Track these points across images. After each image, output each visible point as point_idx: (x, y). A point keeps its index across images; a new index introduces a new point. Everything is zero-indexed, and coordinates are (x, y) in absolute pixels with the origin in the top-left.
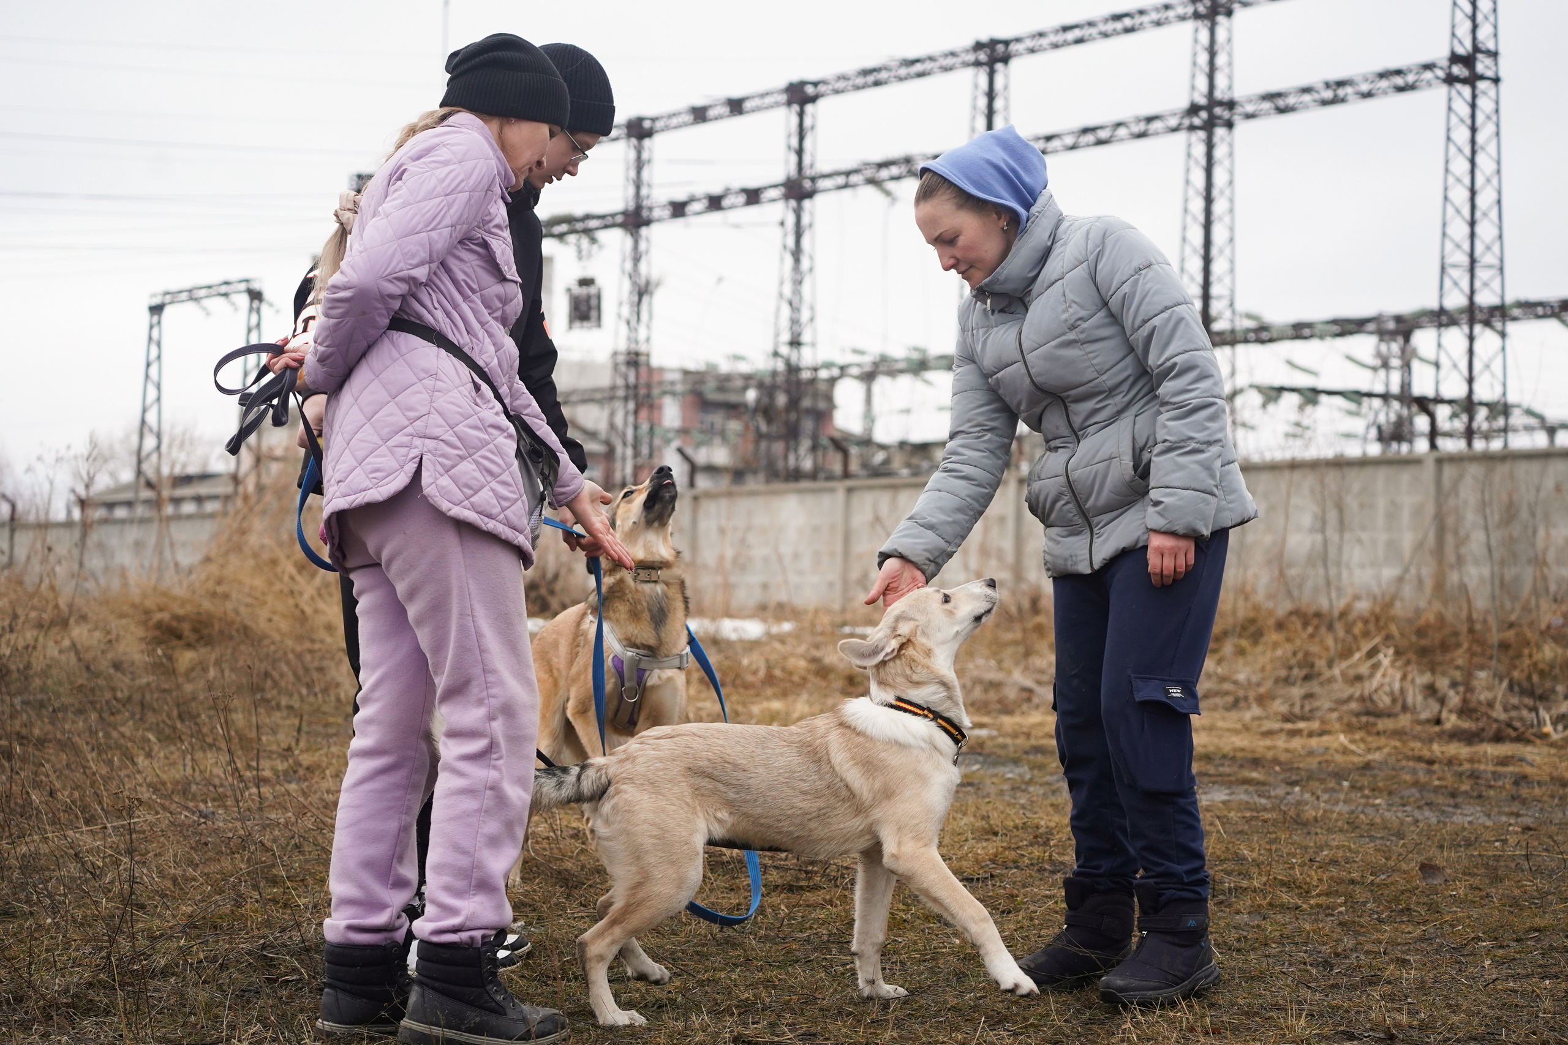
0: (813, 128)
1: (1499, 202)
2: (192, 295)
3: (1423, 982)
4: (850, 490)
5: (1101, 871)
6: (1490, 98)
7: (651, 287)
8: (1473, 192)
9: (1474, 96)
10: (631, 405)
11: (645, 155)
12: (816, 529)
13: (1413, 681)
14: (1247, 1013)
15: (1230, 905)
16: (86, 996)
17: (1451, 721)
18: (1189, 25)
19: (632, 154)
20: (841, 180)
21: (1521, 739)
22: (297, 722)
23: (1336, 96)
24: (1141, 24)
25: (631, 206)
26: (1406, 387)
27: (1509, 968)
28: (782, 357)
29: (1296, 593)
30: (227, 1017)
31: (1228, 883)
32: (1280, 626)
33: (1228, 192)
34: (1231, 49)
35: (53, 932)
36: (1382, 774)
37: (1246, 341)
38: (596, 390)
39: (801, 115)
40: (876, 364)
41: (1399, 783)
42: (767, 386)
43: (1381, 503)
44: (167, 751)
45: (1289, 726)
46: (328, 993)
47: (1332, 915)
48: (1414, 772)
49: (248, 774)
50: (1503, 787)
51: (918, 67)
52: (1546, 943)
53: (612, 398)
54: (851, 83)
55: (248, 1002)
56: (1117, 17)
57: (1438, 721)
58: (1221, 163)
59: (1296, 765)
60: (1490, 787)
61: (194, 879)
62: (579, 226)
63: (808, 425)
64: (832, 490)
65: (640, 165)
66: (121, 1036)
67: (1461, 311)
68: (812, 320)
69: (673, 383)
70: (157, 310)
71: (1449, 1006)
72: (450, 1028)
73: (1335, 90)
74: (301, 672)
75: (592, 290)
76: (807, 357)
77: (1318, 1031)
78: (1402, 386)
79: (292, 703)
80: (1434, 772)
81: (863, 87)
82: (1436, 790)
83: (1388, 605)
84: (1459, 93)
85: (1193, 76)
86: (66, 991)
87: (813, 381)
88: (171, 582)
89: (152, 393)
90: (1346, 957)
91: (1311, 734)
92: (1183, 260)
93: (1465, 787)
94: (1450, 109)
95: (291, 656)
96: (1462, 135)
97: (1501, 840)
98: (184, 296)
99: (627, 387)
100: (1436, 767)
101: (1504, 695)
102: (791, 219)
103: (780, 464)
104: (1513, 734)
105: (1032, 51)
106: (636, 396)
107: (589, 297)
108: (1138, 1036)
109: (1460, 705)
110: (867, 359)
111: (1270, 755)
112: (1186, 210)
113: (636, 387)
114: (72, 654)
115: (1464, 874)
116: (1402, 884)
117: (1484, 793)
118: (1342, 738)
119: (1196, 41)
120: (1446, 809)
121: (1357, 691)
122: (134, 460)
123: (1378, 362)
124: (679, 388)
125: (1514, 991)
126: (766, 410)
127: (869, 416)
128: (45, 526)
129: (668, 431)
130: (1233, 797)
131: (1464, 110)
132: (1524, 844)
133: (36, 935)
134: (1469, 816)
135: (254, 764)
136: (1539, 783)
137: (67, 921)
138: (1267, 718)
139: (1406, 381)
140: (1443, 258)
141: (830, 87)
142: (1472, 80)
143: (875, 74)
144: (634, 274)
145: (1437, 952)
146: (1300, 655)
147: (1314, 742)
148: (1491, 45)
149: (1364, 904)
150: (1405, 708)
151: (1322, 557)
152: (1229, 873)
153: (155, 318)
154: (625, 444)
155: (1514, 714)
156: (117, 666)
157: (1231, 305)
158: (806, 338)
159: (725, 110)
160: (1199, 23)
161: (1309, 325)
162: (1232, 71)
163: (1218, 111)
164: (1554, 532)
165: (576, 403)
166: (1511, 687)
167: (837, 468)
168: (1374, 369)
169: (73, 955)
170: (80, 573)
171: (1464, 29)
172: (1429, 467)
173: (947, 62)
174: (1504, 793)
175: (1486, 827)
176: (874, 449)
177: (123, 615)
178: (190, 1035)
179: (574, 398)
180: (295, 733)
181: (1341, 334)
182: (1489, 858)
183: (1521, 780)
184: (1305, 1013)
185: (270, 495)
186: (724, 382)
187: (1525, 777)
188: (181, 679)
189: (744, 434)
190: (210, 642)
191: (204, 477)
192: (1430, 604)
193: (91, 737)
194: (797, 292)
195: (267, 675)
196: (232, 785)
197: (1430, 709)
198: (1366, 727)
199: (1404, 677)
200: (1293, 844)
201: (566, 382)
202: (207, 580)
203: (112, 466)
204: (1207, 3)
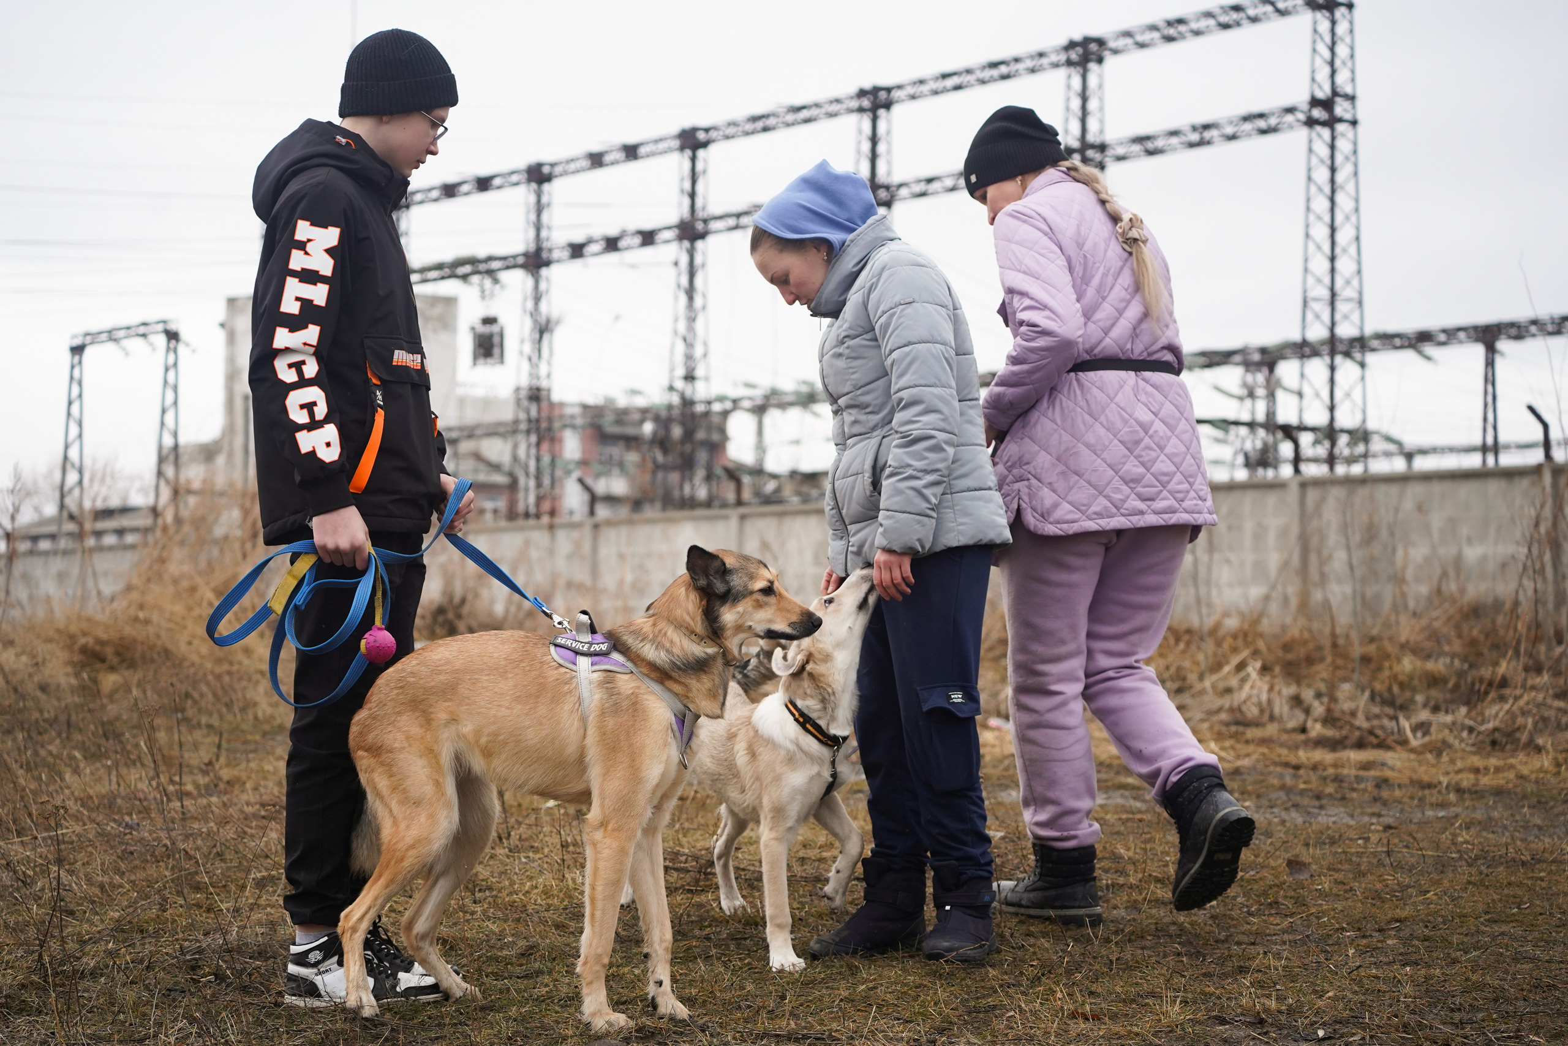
0: (704, 172)
1: (1357, 238)
2: (111, 336)
3: (1290, 970)
4: (743, 518)
5: (896, 852)
6: (1348, 139)
7: (551, 325)
8: (1333, 229)
9: (1333, 138)
10: (533, 438)
11: (545, 199)
13: (1279, 693)
14: (1124, 1001)
16: (19, 997)
17: (1316, 730)
18: (1062, 72)
19: (532, 199)
20: (732, 222)
21: (1382, 745)
22: (217, 740)
23: (1202, 138)
24: (1017, 71)
25: (532, 247)
26: (1271, 416)
27: (1372, 956)
28: (676, 391)
30: (154, 1015)
34: (1102, 94)
36: (1250, 779)
38: (500, 424)
39: (693, 159)
40: (767, 397)
41: (1267, 787)
42: (663, 419)
43: (1249, 526)
44: (93, 768)
48: (1281, 776)
49: (171, 788)
50: (1365, 790)
51: (805, 114)
52: (1406, 933)
53: (515, 432)
54: (740, 129)
55: (174, 1000)
56: (994, 65)
57: (1303, 730)
60: (1354, 790)
61: (121, 886)
62: (482, 267)
63: (702, 456)
64: (726, 518)
65: (539, 208)
66: (53, 1033)
67: (1323, 343)
68: (705, 355)
69: (572, 417)
70: (78, 350)
71: (1315, 992)
73: (1201, 133)
74: (220, 692)
75: (495, 328)
76: (701, 391)
77: (1191, 1017)
78: (1268, 415)
79: (212, 722)
80: (1301, 777)
81: (753, 133)
82: (1302, 793)
83: (1256, 622)
84: (1319, 136)
85: (1067, 121)
87: (707, 414)
88: (92, 607)
89: (74, 430)
90: (1218, 948)
93: (1330, 789)
94: (1310, 150)
95: (210, 677)
96: (1322, 175)
97: (1364, 838)
98: (104, 336)
99: (529, 421)
100: (1302, 772)
101: (1365, 705)
102: (684, 259)
103: (676, 493)
104: (1374, 741)
105: (913, 97)
106: (538, 430)
107: (492, 335)
109: (1324, 714)
110: (758, 393)
113: (538, 421)
115: (1329, 869)
116: (1270, 879)
117: (1348, 796)
119: (1069, 87)
120: (1312, 810)
121: (1226, 702)
122: (57, 495)
123: (1245, 392)
124: (579, 421)
125: (1377, 977)
126: (662, 442)
127: (760, 447)
129: (569, 462)
130: (1110, 802)
131: (1323, 151)
132: (1385, 841)
134: (1333, 817)
135: (177, 779)
136: (1399, 786)
139: (1271, 410)
140: (1305, 291)
141: (721, 133)
142: (1331, 122)
143: (764, 120)
144: (535, 313)
145: (1304, 941)
146: (1172, 670)
148: (1348, 90)
149: (1235, 898)
150: (1272, 718)
151: (1193, 577)
153: (77, 358)
154: (527, 475)
155: (1375, 722)
156: (44, 688)
158: (699, 372)
159: (621, 155)
160: (1072, 70)
162: (1103, 116)
163: (1090, 153)
164: (1412, 551)
166: (1372, 697)
167: (731, 496)
168: (1241, 399)
169: (6, 958)
170: (7, 601)
171: (1324, 73)
172: (1294, 490)
173: (831, 109)
174: (1367, 795)
175: (1349, 827)
176: (766, 478)
177: (48, 640)
178: (119, 1032)
179: (478, 432)
180: (215, 750)
181: (1209, 365)
182: (1352, 854)
183: (1382, 783)
184: (1178, 1000)
185: (187, 528)
186: (622, 416)
187: (1386, 781)
188: (105, 701)
189: (642, 465)
190: (132, 665)
191: (125, 510)
192: (1295, 620)
193: (20, 755)
194: (691, 328)
195: (187, 695)
196: (155, 799)
197: (1296, 719)
198: (1235, 736)
199: (1271, 689)
200: (1167, 843)
201: (471, 417)
202: (129, 607)
203: (35, 500)
204: (1080, 50)
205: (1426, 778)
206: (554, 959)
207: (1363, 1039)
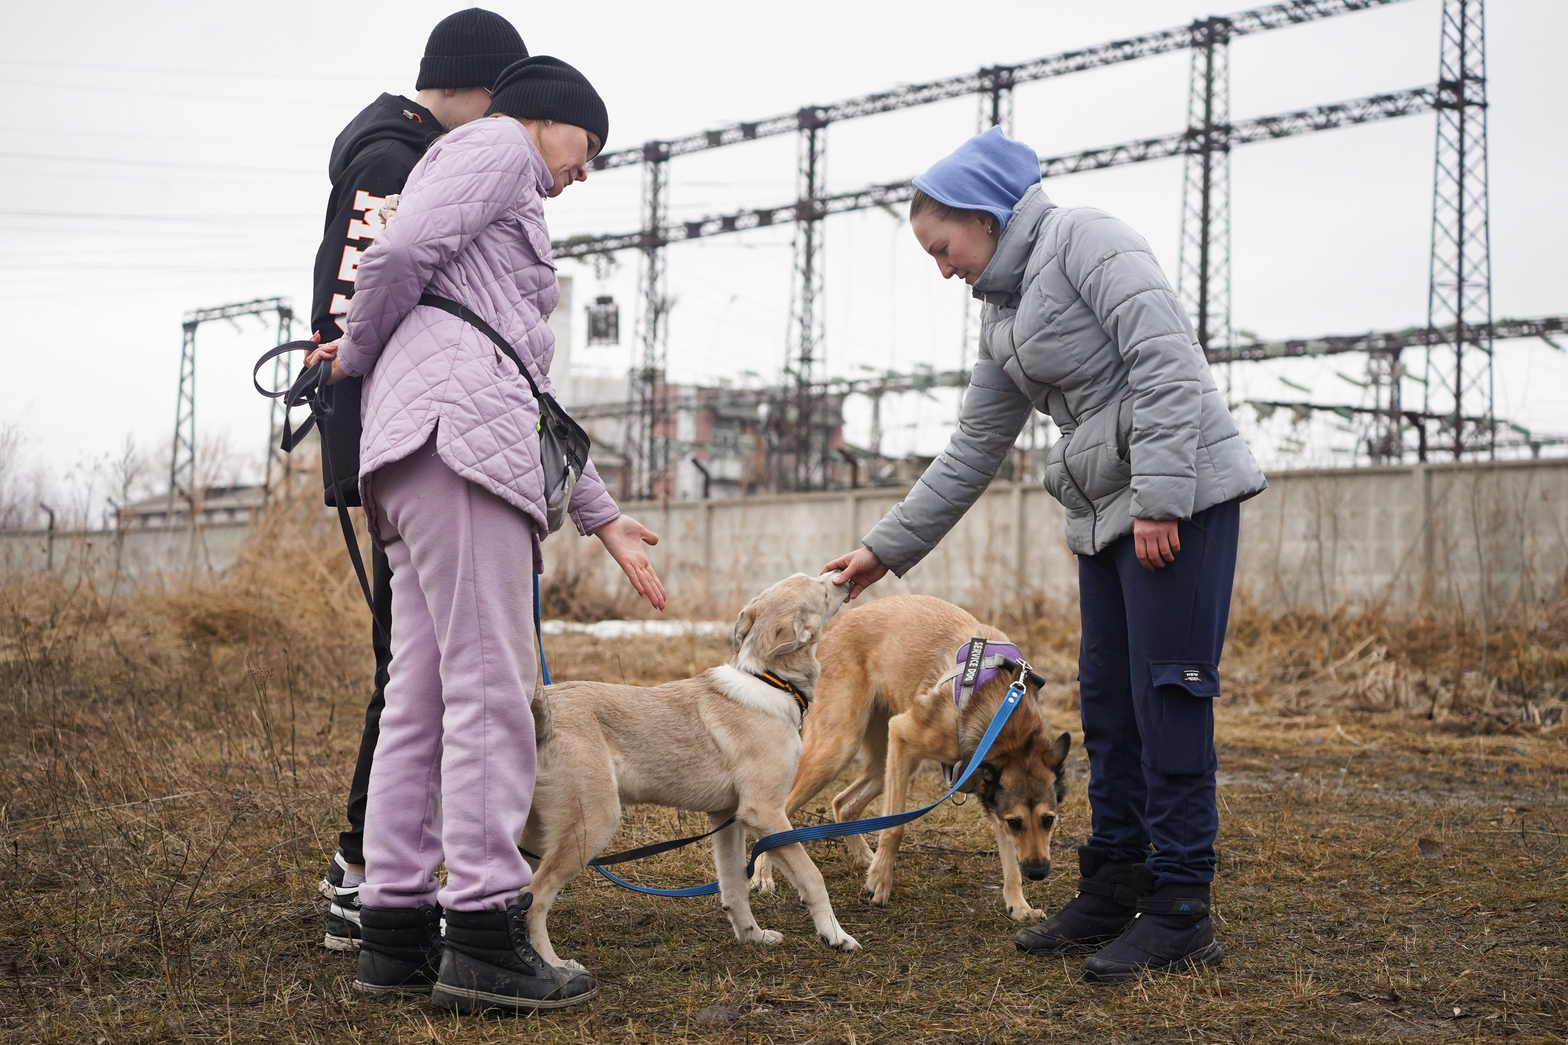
0: (823, 151)
1: (1486, 223)
2: (224, 313)
3: (1425, 948)
4: (859, 500)
5: (1115, 841)
6: (1478, 123)
7: (667, 306)
8: (1461, 214)
9: (1462, 121)
10: (648, 420)
11: (662, 178)
12: (826, 537)
13: (1405, 678)
14: (1254, 976)
15: (1235, 878)
16: (130, 959)
17: (1443, 716)
18: (1187, 53)
19: (649, 177)
20: (850, 202)
21: (1511, 731)
22: (329, 712)
23: (1328, 121)
24: (1141, 51)
25: (648, 227)
26: (1395, 404)
27: (1508, 935)
28: (793, 373)
29: (1291, 599)
30: (267, 978)
31: (1234, 857)
32: (1275, 629)
33: (1224, 214)
34: (1228, 75)
35: (96, 900)
36: (1377, 762)
37: (1241, 358)
38: (613, 405)
39: (812, 139)
40: (883, 380)
41: (1395, 770)
42: (778, 401)
43: (1373, 512)
44: (204, 737)
45: (1286, 721)
46: (364, 955)
47: (1335, 887)
48: (1409, 760)
49: (283, 758)
50: (1496, 774)
51: (925, 93)
52: (1543, 913)
53: (629, 413)
54: (860, 108)
55: (286, 964)
56: (1118, 45)
57: (1430, 716)
58: (1217, 185)
59: (1294, 754)
60: (1484, 773)
61: (233, 852)
62: (598, 246)
63: (817, 440)
64: (842, 500)
65: (656, 187)
66: (164, 995)
67: (1449, 330)
68: (822, 337)
69: (687, 398)
70: (190, 327)
71: (1451, 970)
72: (482, 989)
73: (1328, 115)
74: (332, 666)
75: (610, 308)
76: (817, 373)
77: (1324, 993)
78: (1392, 402)
79: (324, 695)
80: (1430, 760)
81: (872, 112)
82: (1432, 776)
83: (1381, 609)
84: (1448, 118)
85: (1191, 102)
86: (110, 955)
87: (823, 396)
88: (203, 582)
89: (186, 407)
90: (1349, 926)
91: (1308, 726)
92: (1180, 279)
93: (1459, 773)
94: (1439, 133)
95: (323, 651)
96: (1450, 158)
97: (1497, 820)
98: (217, 313)
99: (644, 402)
100: (1430, 756)
101: (1493, 693)
102: (802, 240)
103: (791, 477)
104: (1503, 727)
105: (1035, 77)
106: (652, 411)
107: (608, 315)
108: (1150, 997)
109: (1451, 701)
110: (875, 376)
111: (1269, 744)
112: (1183, 231)
113: (652, 402)
114: (112, 650)
115: (1462, 849)
116: (1402, 859)
117: (1478, 779)
118: (1339, 728)
119: (1193, 67)
120: (1442, 793)
121: (1351, 688)
122: (168, 473)
123: (1369, 379)
124: (693, 403)
125: (1513, 956)
126: (777, 424)
127: (876, 431)
128: (84, 534)
129: (683, 444)
130: (1235, 782)
131: (1452, 134)
132: (1519, 823)
133: (81, 902)
134: (1464, 800)
135: (289, 749)
136: (1531, 771)
137: (110, 890)
138: (1265, 713)
139: (1396, 398)
140: (1432, 277)
141: (840, 112)
142: (1460, 105)
143: (884, 99)
144: (650, 294)
145: (1437, 920)
146: (1295, 655)
147: (1311, 734)
148: (1479, 72)
149: (1366, 876)
150: (1397, 704)
151: (1318, 563)
152: (1234, 848)
153: (189, 335)
154: (641, 456)
155: (1503, 710)
156: (154, 660)
157: (1227, 322)
158: (816, 354)
159: (739, 134)
160: (1197, 51)
161: (1302, 343)
162: (1228, 97)
163: (1215, 135)
164: (1541, 540)
165: (594, 418)
166: (1500, 685)
167: (847, 479)
168: (1365, 386)
169: (117, 921)
170: (117, 576)
171: (1452, 56)
172: (1420, 476)
173: (953, 88)
174: (1497, 779)
175: (1481, 809)
176: (882, 462)
177: (158, 613)
178: (231, 995)
179: (592, 413)
180: (328, 721)
181: (1332, 351)
182: (1486, 835)
183: (1511, 768)
184: (1311, 976)
185: (299, 504)
186: (737, 397)
187: (1516, 765)
188: (218, 673)
189: (757, 446)
190: (244, 639)
191: (236, 489)
192: (1420, 608)
193: (131, 725)
194: (808, 310)
195: (299, 668)
196: (267, 768)
197: (1423, 705)
198: (1360, 721)
199: (1397, 674)
200: (1295, 822)
201: (585, 397)
202: (240, 581)
203: (146, 479)
204: (1205, 31)
205: (1557, 764)
206: (672, 929)
207: (1500, 1017)
